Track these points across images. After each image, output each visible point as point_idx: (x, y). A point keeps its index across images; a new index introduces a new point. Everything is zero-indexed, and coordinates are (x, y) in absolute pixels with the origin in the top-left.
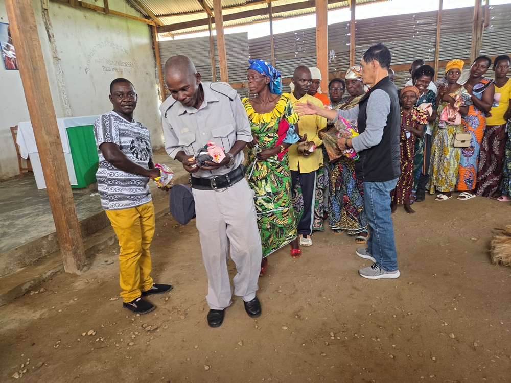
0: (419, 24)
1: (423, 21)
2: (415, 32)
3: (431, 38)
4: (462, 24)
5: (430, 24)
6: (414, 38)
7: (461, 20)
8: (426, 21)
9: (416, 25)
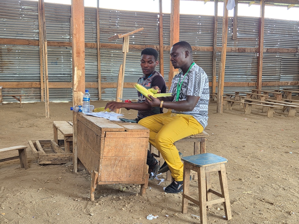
0: (24, 9)
1: (27, 7)
2: (21, 14)
3: (34, 21)
4: (57, 15)
5: (33, 10)
6: (21, 19)
7: (56, 12)
8: (29, 7)
9: (22, 9)
